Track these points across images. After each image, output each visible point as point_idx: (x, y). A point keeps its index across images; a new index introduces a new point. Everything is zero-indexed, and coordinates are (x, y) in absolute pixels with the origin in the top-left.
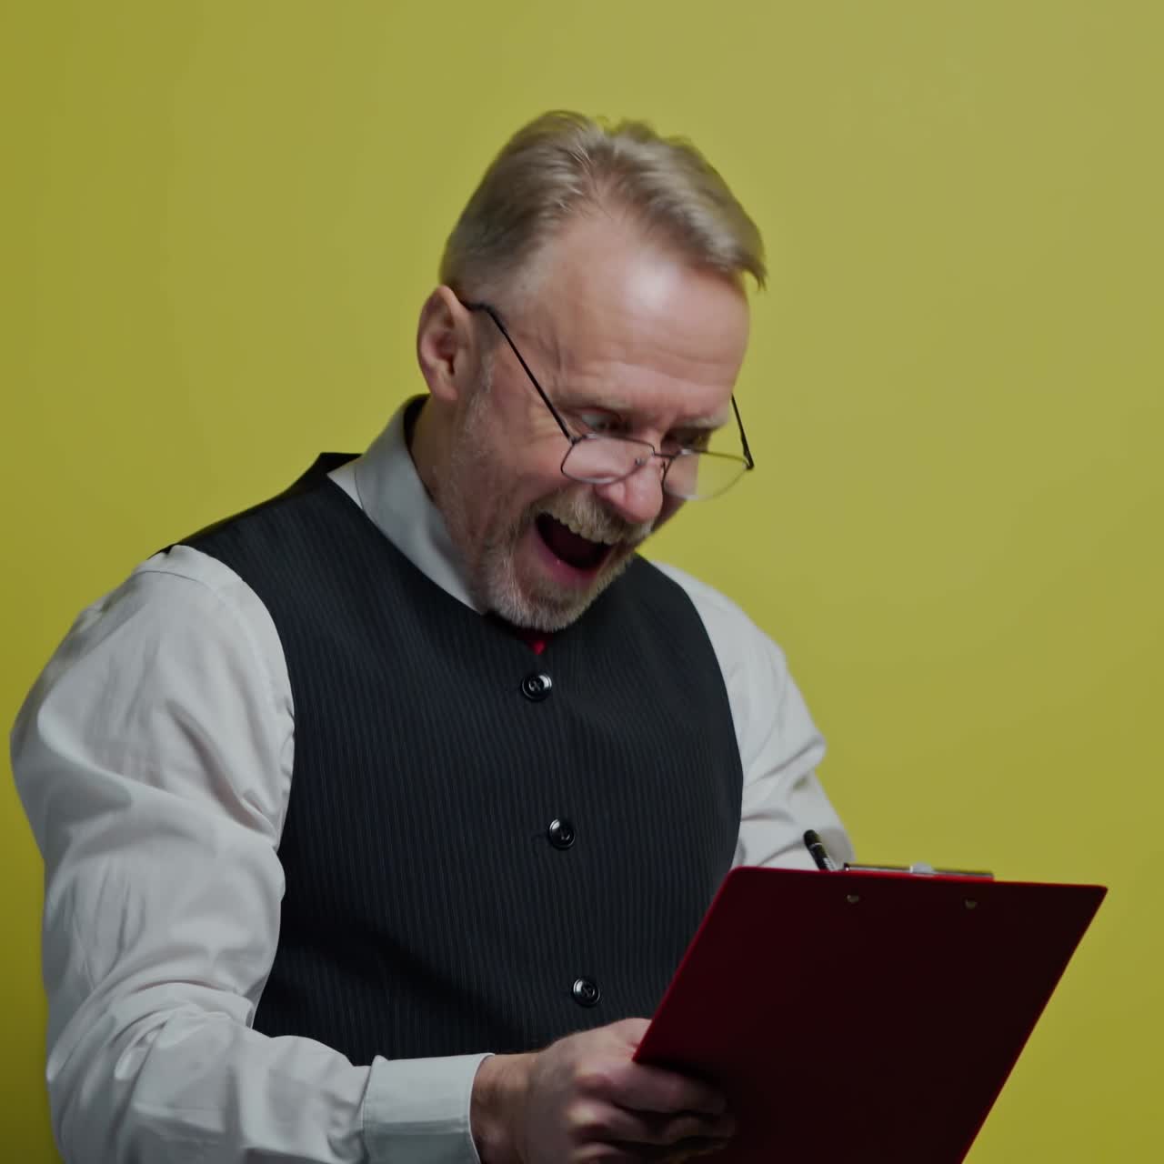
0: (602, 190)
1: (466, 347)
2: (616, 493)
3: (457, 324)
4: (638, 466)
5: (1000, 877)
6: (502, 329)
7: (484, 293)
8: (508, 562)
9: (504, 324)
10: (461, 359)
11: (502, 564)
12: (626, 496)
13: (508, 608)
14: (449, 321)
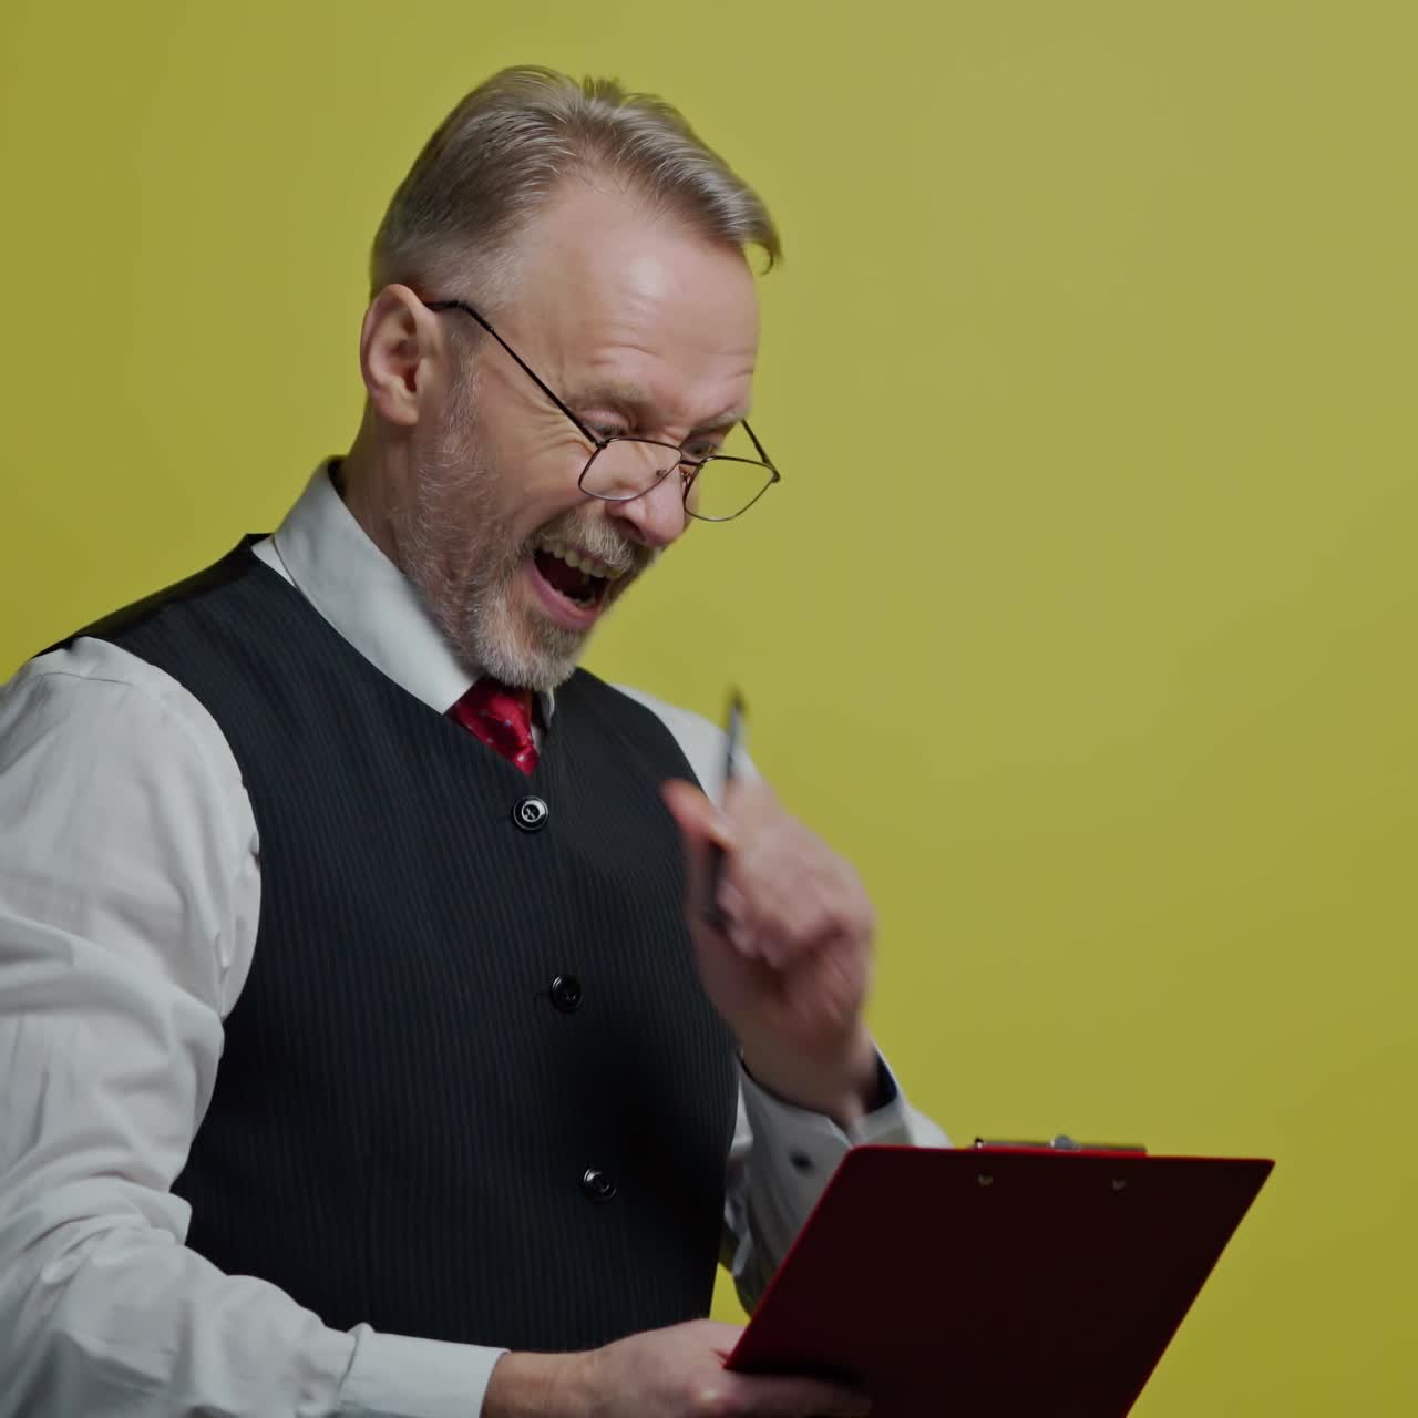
0: (593, 155)
1: (433, 353)
2: (635, 511)
3: (418, 327)
4: (661, 476)
5: (1154, 1150)
6: (487, 327)
7: (455, 288)
8: (500, 604)
9: (487, 319)
10: (426, 371)
11: (494, 607)
12: (647, 512)
13: (500, 664)
14: (410, 325)
